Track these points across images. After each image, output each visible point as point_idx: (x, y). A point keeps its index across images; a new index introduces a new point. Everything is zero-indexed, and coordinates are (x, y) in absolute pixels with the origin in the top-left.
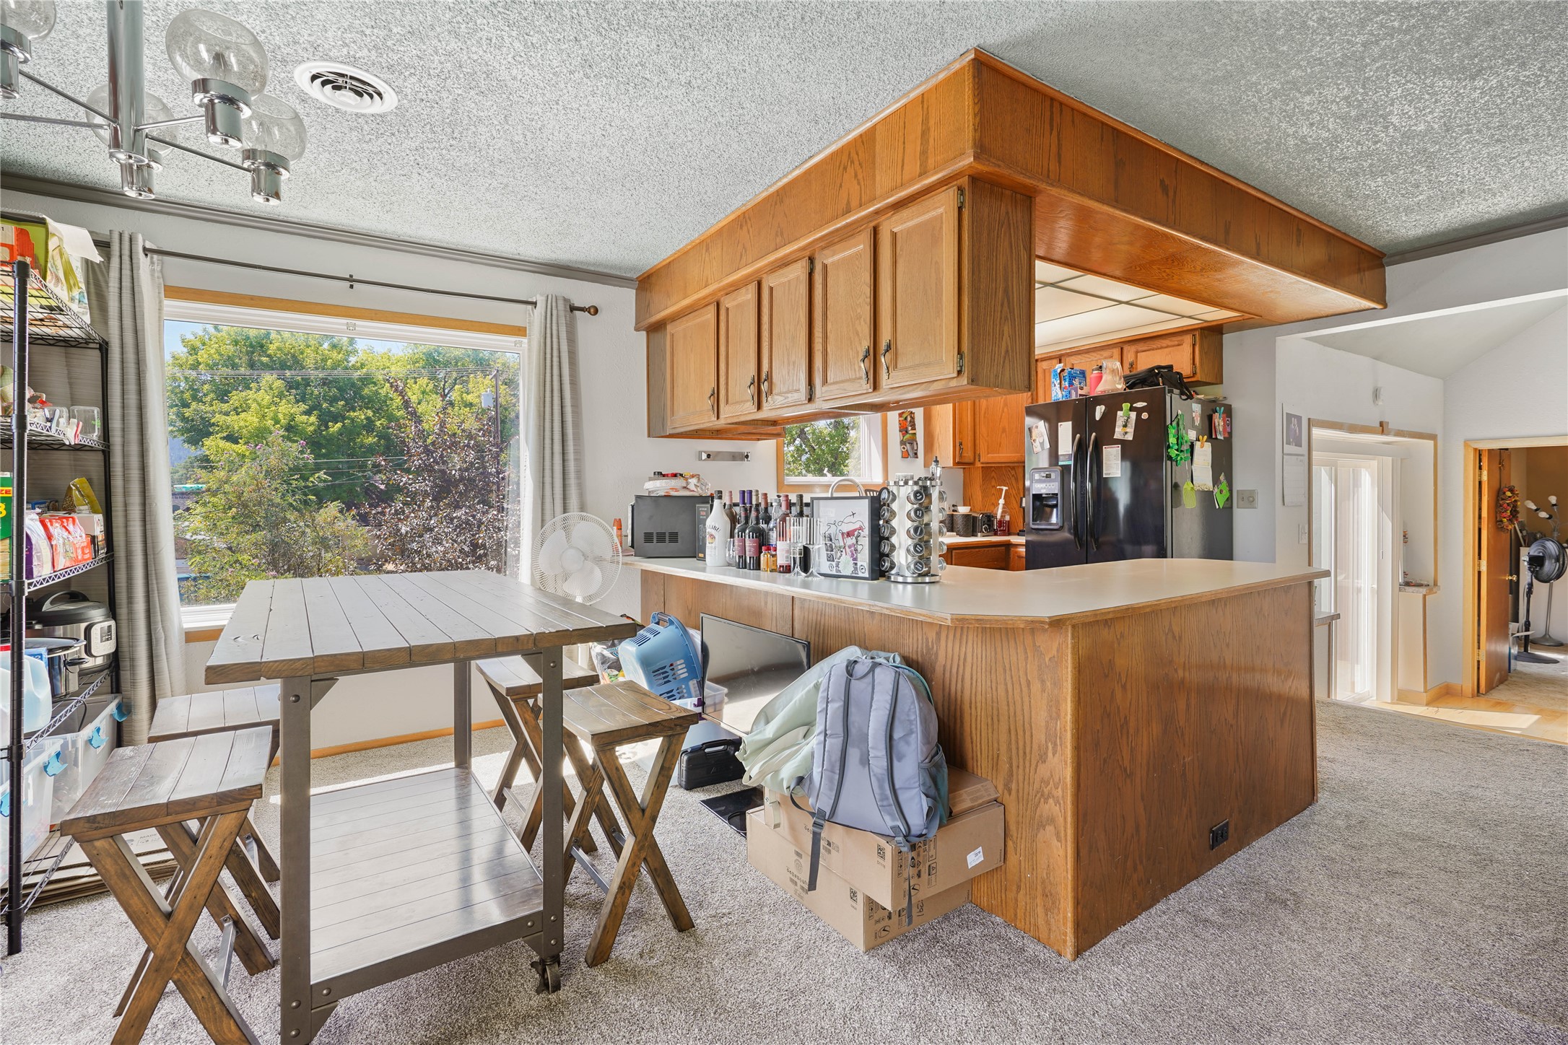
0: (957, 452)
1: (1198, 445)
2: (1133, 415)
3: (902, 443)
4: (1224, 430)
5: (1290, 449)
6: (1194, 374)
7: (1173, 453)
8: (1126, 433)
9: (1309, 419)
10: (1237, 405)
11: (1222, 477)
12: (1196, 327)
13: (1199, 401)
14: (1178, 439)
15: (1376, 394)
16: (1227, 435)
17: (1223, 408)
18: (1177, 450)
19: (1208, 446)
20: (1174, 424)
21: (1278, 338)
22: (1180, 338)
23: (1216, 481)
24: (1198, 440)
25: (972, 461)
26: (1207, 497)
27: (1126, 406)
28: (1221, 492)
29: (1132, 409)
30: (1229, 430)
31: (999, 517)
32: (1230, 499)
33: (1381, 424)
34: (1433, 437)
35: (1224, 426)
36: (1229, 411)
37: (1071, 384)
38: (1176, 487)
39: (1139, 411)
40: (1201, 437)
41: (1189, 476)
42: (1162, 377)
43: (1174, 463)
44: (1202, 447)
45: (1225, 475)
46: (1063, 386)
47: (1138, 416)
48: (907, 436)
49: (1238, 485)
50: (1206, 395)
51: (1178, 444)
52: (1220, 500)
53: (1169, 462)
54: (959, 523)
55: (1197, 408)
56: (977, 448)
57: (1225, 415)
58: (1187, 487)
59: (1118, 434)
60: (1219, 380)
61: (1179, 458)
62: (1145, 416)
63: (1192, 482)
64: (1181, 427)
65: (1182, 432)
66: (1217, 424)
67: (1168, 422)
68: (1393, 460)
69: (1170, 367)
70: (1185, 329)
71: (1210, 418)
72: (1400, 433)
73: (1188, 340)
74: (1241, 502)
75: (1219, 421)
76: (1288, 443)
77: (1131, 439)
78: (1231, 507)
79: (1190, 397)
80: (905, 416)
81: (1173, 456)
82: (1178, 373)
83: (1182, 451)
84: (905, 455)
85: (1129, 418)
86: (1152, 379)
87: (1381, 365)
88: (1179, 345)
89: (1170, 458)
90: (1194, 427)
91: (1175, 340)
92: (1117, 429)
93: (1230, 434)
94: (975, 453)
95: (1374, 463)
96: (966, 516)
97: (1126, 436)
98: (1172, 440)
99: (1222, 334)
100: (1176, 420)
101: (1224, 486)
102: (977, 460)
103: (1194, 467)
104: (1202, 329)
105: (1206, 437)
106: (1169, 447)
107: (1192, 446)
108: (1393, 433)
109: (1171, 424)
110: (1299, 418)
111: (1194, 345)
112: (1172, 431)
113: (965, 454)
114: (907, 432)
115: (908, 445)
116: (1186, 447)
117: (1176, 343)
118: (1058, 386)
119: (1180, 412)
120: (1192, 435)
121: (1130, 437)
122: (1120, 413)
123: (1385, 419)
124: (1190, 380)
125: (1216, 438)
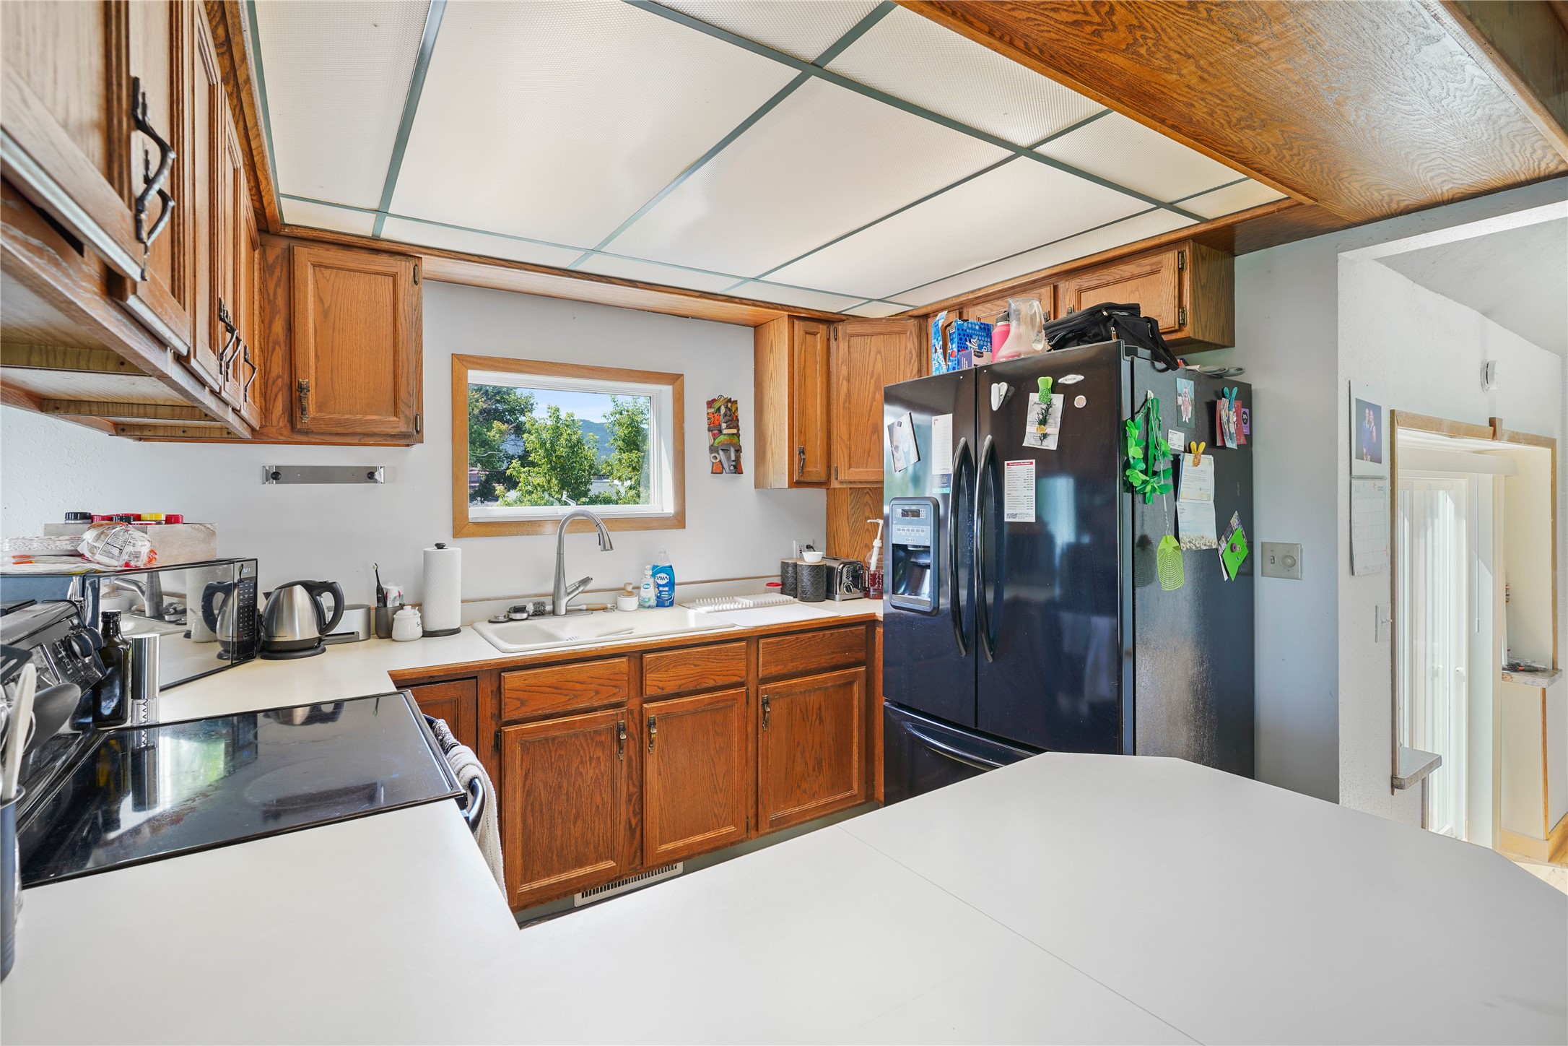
0: (796, 466)
1: (1187, 460)
2: (1058, 400)
3: (713, 449)
4: (1238, 429)
5: (1361, 467)
6: (1182, 325)
7: (1136, 477)
8: (1045, 436)
9: (1392, 412)
10: (1260, 384)
11: (1235, 521)
12: (1186, 233)
13: (1192, 375)
14: (1146, 449)
15: (1487, 373)
16: (1242, 441)
17: (1235, 390)
18: (1145, 472)
19: (1208, 463)
20: (1139, 418)
21: (1342, 256)
22: (1154, 259)
23: (1223, 529)
24: (1188, 450)
25: (823, 478)
26: (1207, 561)
27: (1045, 382)
28: (1233, 548)
29: (1055, 388)
30: (1246, 431)
31: (873, 568)
32: (1250, 559)
33: (1492, 422)
34: (1550, 443)
35: (1237, 423)
36: (1246, 396)
37: (962, 347)
38: (1143, 545)
39: (1070, 392)
40: (1193, 445)
41: (1170, 524)
42: (1116, 324)
43: (1139, 498)
44: (1196, 464)
45: (1240, 517)
46: (949, 351)
47: (1068, 403)
48: (721, 438)
49: (1263, 534)
50: (1203, 365)
51: (1146, 459)
52: (1232, 564)
53: (1128, 496)
54: (806, 579)
55: (1186, 388)
56: (834, 458)
57: (1239, 403)
58: (1165, 546)
59: (1031, 439)
60: (1227, 340)
61: (1148, 489)
62: (1080, 401)
63: (1177, 536)
64: (1154, 423)
65: (1156, 433)
66: (1224, 419)
67: (1126, 414)
68: (1493, 479)
69: (1134, 309)
70: (1163, 239)
71: (1212, 408)
72: (1514, 438)
73: (1170, 259)
74: (1269, 566)
75: (1228, 413)
76: (1360, 457)
77: (1055, 448)
78: (1251, 573)
79: (1172, 365)
80: (716, 405)
81: (1137, 483)
82: (1148, 320)
83: (1155, 473)
84: (717, 470)
85: (1050, 405)
86: (1096, 330)
87: (1491, 324)
88: (1153, 273)
89: (1130, 488)
90: (1179, 425)
91: (1146, 264)
92: (1029, 429)
93: (1249, 438)
94: (829, 467)
95: (1462, 484)
96: (815, 569)
97: (1045, 442)
98: (1135, 451)
99: (1234, 255)
100: (1144, 410)
101: (1238, 537)
102: (833, 477)
103: (1180, 504)
104: (1197, 239)
105: (1203, 445)
106: (1127, 465)
107: (1176, 463)
108: (1506, 437)
109: (1133, 419)
110: (1376, 409)
111: (1181, 270)
112: (1134, 433)
113: (809, 468)
114: (720, 431)
115: (721, 452)
116: (1163, 465)
117: (1148, 269)
118: (940, 351)
119: (1151, 395)
120: (1176, 440)
121: (1051, 444)
122: (1034, 397)
123: (1497, 416)
124: (1173, 336)
125: (1224, 447)
